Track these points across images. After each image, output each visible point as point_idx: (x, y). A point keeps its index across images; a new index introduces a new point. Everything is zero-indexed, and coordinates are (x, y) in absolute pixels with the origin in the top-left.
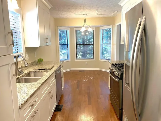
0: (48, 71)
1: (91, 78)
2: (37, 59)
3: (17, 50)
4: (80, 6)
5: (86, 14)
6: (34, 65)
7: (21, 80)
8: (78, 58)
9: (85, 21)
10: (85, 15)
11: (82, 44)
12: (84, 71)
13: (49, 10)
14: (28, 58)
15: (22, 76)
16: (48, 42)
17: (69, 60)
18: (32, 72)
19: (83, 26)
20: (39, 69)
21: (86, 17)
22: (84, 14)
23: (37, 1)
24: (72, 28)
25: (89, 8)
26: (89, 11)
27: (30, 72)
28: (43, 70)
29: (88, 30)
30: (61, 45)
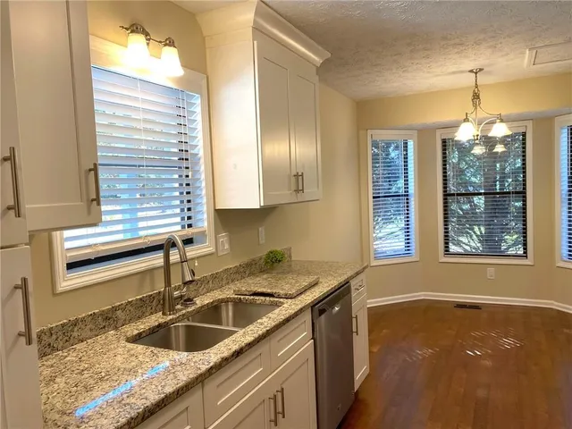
0: (283, 303)
1: (508, 343)
2: (263, 253)
3: (189, 218)
4: (444, 38)
5: (481, 70)
6: (252, 274)
7: (173, 329)
8: (453, 248)
9: (476, 96)
10: (476, 72)
11: (480, 194)
12: (475, 307)
13: (318, 69)
14: (227, 246)
15: (183, 315)
16: (303, 190)
17: (415, 256)
18: (226, 301)
19: (466, 120)
20: (256, 294)
21: (482, 79)
22: (471, 71)
23: (255, 42)
24: (425, 133)
25: (484, 40)
26: (490, 50)
27: (222, 301)
28: (268, 298)
29: (490, 135)
30: (379, 197)
